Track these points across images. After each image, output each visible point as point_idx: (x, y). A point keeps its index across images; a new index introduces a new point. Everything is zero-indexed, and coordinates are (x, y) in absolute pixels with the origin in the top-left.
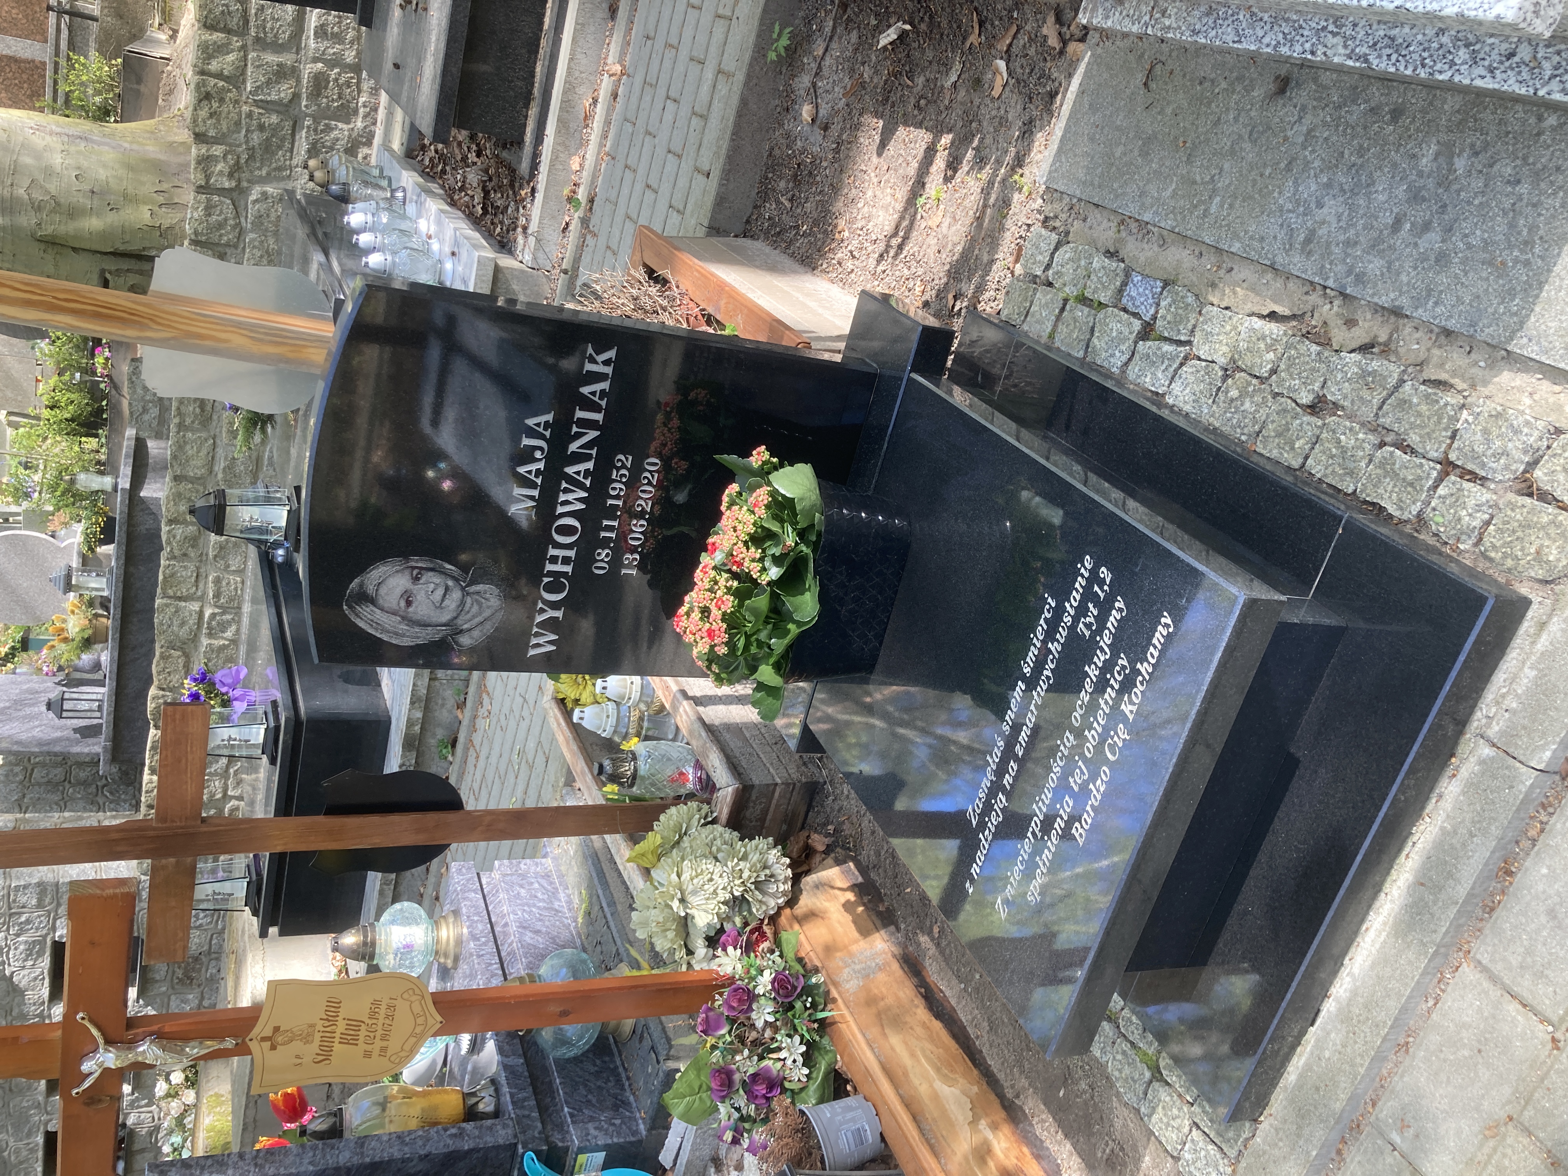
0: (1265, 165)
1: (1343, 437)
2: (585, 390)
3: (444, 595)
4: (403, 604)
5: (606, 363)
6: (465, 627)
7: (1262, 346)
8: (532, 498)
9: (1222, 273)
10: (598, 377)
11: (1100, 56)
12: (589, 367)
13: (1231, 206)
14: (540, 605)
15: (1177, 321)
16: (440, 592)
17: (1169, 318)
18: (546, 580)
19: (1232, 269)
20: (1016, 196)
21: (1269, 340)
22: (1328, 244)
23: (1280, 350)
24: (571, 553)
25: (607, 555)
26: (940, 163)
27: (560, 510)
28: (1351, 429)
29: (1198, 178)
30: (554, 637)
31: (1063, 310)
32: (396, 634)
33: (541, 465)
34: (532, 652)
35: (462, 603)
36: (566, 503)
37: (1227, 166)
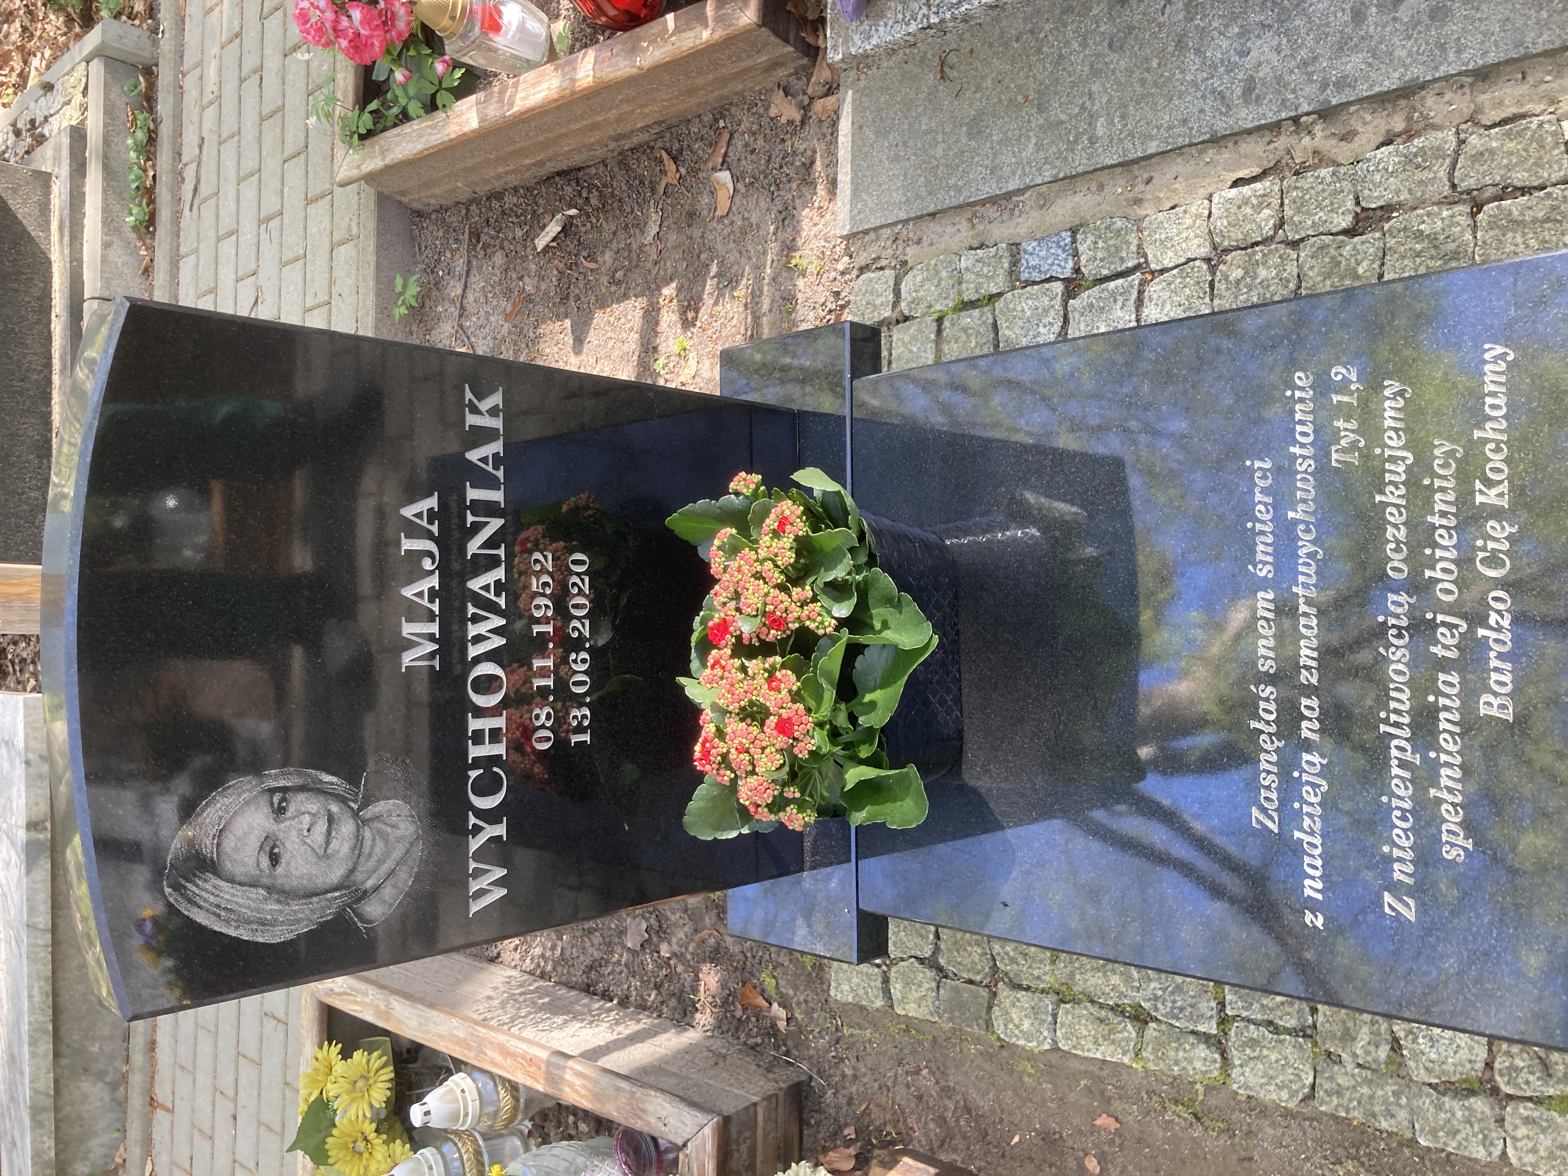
0: (1147, 60)
1: (1422, 227)
2: (473, 456)
3: (329, 832)
4: (265, 862)
5: (493, 412)
6: (370, 883)
7: (1248, 210)
8: (431, 637)
9: (1141, 187)
10: (489, 435)
11: (865, 88)
12: (471, 420)
13: (1123, 117)
14: (473, 820)
15: (1114, 253)
16: (321, 827)
17: (1100, 255)
18: (473, 774)
19: (1151, 178)
20: (801, 283)
21: (1255, 201)
22: (1279, 79)
23: (1276, 202)
24: (499, 722)
25: (548, 716)
26: (669, 318)
27: (474, 651)
28: (1429, 214)
29: (1063, 117)
30: (500, 872)
31: (939, 332)
32: (262, 922)
33: (434, 581)
34: (475, 907)
35: (359, 839)
36: (479, 639)
37: (1094, 88)
